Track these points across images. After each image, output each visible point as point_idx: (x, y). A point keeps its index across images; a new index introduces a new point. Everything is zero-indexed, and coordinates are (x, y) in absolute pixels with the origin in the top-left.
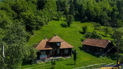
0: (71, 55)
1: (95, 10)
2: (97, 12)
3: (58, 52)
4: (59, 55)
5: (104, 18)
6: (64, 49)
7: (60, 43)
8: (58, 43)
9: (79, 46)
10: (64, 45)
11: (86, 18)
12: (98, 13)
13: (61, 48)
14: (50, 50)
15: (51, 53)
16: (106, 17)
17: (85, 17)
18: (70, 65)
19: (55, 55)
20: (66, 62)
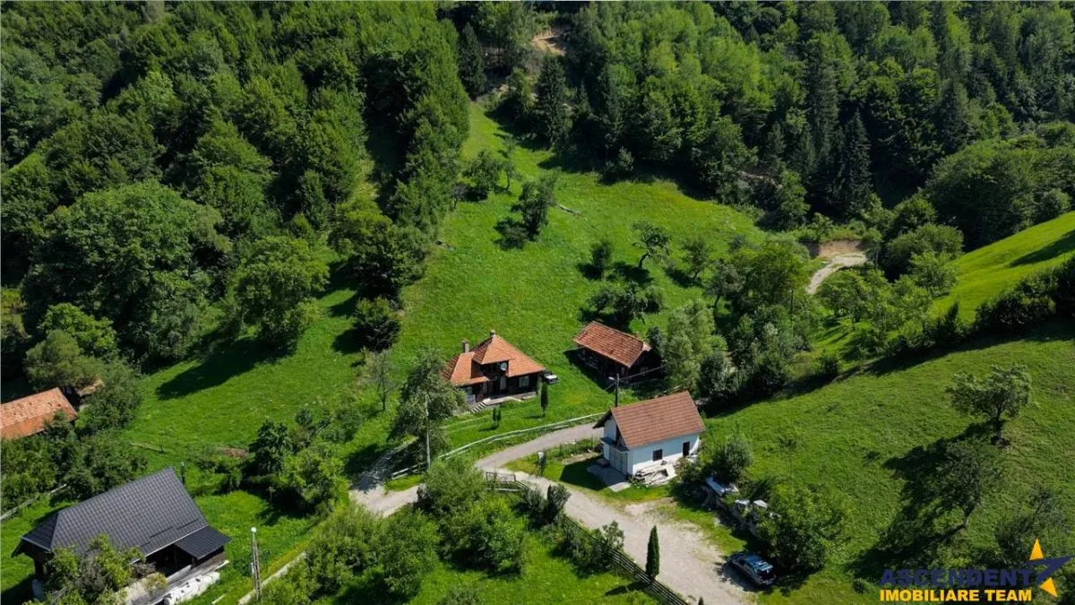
0: (536, 390)
1: (678, 104)
2: (688, 119)
3: (503, 385)
4: (506, 393)
5: (719, 158)
6: (516, 378)
7: (507, 362)
8: (501, 363)
9: (566, 349)
10: (520, 365)
11: (626, 156)
12: (691, 124)
13: (510, 374)
14: (482, 383)
15: (485, 388)
16: (733, 149)
17: (623, 151)
18: (534, 417)
19: (494, 391)
20: (522, 410)
